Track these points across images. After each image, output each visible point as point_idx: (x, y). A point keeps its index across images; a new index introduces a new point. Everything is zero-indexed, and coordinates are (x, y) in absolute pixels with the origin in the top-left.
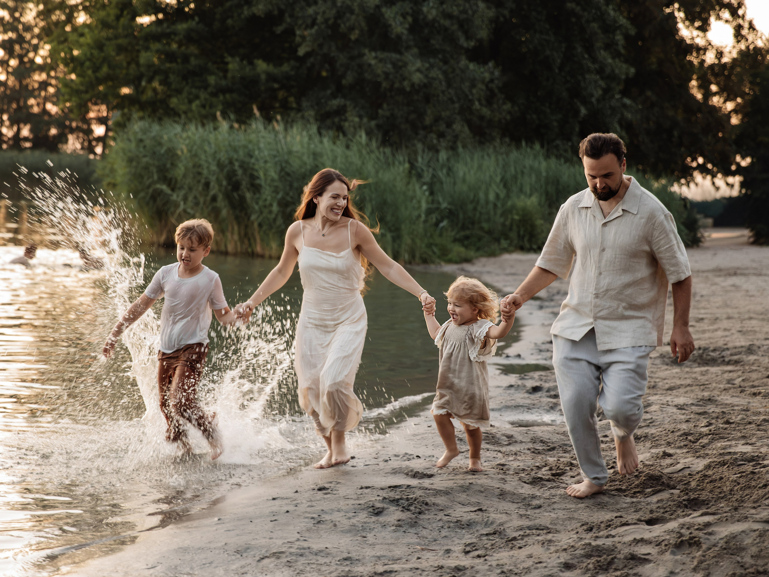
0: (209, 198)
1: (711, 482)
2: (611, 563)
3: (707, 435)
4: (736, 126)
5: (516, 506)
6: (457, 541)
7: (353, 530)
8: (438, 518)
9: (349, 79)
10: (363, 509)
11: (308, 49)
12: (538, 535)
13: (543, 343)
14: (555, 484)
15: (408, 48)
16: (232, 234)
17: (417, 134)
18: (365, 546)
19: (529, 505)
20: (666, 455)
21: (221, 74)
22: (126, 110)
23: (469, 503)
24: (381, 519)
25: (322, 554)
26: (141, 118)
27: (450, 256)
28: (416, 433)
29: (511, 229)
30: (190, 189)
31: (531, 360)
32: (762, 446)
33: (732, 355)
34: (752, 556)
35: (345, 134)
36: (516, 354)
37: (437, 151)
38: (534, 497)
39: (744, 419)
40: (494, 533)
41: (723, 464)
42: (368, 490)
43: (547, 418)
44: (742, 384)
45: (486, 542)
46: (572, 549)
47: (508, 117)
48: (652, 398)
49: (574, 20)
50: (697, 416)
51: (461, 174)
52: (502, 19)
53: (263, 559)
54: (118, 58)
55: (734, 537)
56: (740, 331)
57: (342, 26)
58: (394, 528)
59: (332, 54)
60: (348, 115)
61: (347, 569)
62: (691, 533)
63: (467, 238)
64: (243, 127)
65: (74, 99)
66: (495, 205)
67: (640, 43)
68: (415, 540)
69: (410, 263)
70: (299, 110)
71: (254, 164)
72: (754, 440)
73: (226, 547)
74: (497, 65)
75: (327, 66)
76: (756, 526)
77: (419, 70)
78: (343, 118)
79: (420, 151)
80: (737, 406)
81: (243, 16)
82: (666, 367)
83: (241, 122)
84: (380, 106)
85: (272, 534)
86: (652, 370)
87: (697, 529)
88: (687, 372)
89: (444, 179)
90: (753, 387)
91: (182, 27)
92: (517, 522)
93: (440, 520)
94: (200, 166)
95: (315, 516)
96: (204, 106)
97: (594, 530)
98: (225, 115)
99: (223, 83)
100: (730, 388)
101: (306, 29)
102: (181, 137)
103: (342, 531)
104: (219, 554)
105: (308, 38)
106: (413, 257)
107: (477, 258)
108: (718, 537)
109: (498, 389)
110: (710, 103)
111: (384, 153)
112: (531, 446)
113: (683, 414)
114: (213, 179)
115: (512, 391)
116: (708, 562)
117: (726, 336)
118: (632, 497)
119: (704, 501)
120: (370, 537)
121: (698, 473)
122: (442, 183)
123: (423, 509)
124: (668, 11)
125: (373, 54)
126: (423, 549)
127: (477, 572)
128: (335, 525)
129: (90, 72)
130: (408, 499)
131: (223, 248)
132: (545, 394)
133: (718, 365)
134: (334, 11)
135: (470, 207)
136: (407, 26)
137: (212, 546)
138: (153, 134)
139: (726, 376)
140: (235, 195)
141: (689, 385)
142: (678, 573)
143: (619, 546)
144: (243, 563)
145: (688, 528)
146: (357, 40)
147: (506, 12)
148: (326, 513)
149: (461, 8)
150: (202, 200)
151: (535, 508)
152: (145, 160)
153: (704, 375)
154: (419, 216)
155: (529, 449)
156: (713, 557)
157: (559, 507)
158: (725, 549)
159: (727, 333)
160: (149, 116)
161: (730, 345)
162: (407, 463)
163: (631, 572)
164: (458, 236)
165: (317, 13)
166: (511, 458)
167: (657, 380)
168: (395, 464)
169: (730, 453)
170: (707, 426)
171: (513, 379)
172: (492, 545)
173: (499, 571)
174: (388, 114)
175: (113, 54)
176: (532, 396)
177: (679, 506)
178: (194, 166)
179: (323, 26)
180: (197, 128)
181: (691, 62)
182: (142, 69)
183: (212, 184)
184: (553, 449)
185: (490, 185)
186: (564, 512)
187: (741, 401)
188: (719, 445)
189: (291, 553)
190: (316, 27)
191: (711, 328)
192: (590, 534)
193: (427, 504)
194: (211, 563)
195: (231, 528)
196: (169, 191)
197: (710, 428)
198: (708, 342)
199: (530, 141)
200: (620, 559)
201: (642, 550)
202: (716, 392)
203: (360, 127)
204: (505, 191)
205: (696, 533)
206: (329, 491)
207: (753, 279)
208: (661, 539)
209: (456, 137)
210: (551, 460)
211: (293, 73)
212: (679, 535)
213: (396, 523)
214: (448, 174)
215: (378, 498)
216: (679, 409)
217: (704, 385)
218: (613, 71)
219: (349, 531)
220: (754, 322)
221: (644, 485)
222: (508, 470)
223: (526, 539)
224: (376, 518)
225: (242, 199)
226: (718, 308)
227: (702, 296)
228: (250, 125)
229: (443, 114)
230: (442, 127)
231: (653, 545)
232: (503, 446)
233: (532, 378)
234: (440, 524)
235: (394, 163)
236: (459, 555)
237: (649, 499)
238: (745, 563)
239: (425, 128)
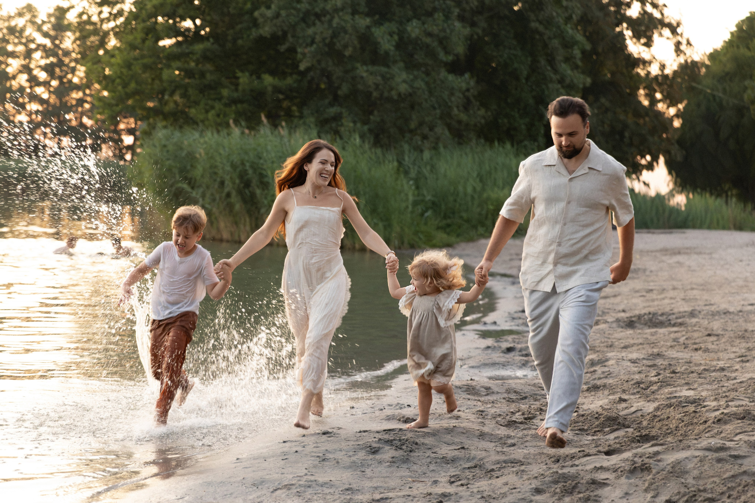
0: (224, 195)
1: (660, 421)
2: (574, 487)
3: (656, 383)
4: (677, 129)
5: (493, 444)
6: (443, 474)
7: (353, 466)
8: (427, 455)
9: (344, 89)
10: (362, 449)
11: (309, 64)
12: (513, 467)
13: (516, 312)
14: (526, 426)
15: (395, 62)
16: (245, 225)
17: (404, 137)
18: (364, 479)
19: (505, 444)
20: (622, 400)
21: (233, 87)
22: (151, 120)
23: (453, 443)
24: (378, 457)
25: (326, 486)
26: (165, 127)
27: (434, 242)
28: (407, 386)
29: (486, 218)
30: (208, 187)
31: (506, 326)
32: (702, 391)
33: (677, 318)
34: (694, 478)
35: (341, 138)
36: (492, 321)
37: (422, 151)
38: (509, 437)
39: (687, 369)
40: (475, 467)
41: (669, 406)
42: (366, 433)
43: (520, 373)
44: (686, 342)
45: (468, 474)
46: (542, 477)
47: (483, 121)
48: (610, 355)
49: (537, 37)
50: (648, 368)
51: (442, 171)
52: (475, 37)
53: (276, 490)
54: (144, 76)
55: (679, 463)
56: (684, 299)
57: (338, 44)
58: (389, 464)
59: (329, 69)
60: (343, 121)
61: (348, 497)
62: (642, 461)
63: (449, 225)
64: (253, 133)
65: (106, 111)
66: (473, 198)
67: (594, 57)
68: (407, 473)
69: (400, 248)
70: (301, 117)
71: (262, 164)
72: (696, 386)
73: (244, 481)
74: (472, 77)
75: (325, 79)
76: (697, 453)
77: (404, 81)
78: (340, 123)
79: (407, 152)
80: (682, 359)
81: (251, 37)
82: (621, 330)
83: (250, 128)
84: (371, 113)
85: (283, 470)
86: (609, 332)
87: (648, 457)
88: (640, 333)
89: (427, 175)
90: (695, 344)
91: (199, 47)
92: (495, 457)
93: (428, 457)
94: (216, 167)
95: (321, 455)
96: (218, 116)
97: (561, 461)
98: (236, 122)
99: (235, 95)
100: (676, 346)
101: (306, 47)
102: (199, 142)
103: (344, 467)
104: (239, 486)
105: (308, 55)
106: (403, 243)
107: (457, 243)
108: (665, 463)
109: (477, 350)
110: (655, 108)
111: (376, 153)
112: (506, 395)
113: (636, 367)
114: (227, 178)
115: (490, 351)
116: (657, 484)
117: (672, 304)
118: (593, 435)
119: (653, 437)
120: (368, 472)
121: (648, 414)
122: (426, 178)
123: (413, 448)
124: (618, 29)
125: (365, 68)
126: (414, 481)
127: (461, 497)
128: (338, 462)
129: (120, 88)
130: (400, 440)
131: (236, 238)
132: (517, 353)
133: (666, 327)
134: (330, 32)
135: (451, 199)
136: (394, 43)
137: (232, 480)
138: (175, 140)
139: (673, 336)
140: (247, 191)
141: (641, 344)
142: (632, 494)
143: (582, 473)
144: (259, 494)
145: (640, 457)
146: (350, 56)
147: (480, 32)
148: (330, 452)
149: (440, 28)
150: (217, 197)
151: (510, 446)
152: (168, 163)
153: (653, 335)
154: (407, 207)
155: (504, 398)
156: (661, 480)
157: (531, 444)
158: (671, 472)
159: (673, 301)
160: (171, 125)
161: (676, 311)
162: (400, 411)
163: (592, 494)
164: (440, 225)
165: (315, 33)
166: (489, 406)
167: (614, 340)
168: (389, 412)
169: (676, 397)
170: (656, 376)
171: (489, 342)
172: (474, 476)
173: (479, 496)
174: (378, 119)
175: (140, 72)
176: (507, 356)
177: (633, 442)
178: (211, 167)
179: (321, 45)
180: (212, 134)
181: (638, 74)
182: (165, 84)
183: (227, 182)
184: (525, 398)
185: (468, 180)
186: (534, 449)
187: (685, 355)
188: (666, 391)
189: (300, 485)
190: (315, 46)
191: (659, 297)
192: (557, 465)
193: (417, 444)
194: (231, 494)
195: (248, 466)
196: (189, 189)
197: (659, 377)
198: (657, 308)
199: (501, 141)
200: (582, 484)
201: (601, 476)
202: (664, 349)
203: (354, 131)
204: (480, 185)
205: (647, 461)
206: (332, 435)
207: (695, 257)
208: (618, 466)
209: (438, 139)
210: (524, 407)
211: (295, 85)
212: (632, 463)
213: (391, 460)
214: (431, 171)
215: (375, 440)
216: (632, 363)
217: (653, 343)
218: (572, 81)
219: (350, 467)
220: (695, 292)
221: (603, 425)
222: (487, 415)
223: (502, 470)
224: (373, 456)
225: (253, 195)
226: (664, 281)
227: (651, 271)
228: (259, 130)
229: (427, 119)
230: (426, 130)
231: (611, 471)
232: (482, 396)
233: (506, 341)
234: (429, 460)
235: (384, 161)
236: (445, 485)
237: (607, 437)
238: (688, 484)
239: (411, 131)
